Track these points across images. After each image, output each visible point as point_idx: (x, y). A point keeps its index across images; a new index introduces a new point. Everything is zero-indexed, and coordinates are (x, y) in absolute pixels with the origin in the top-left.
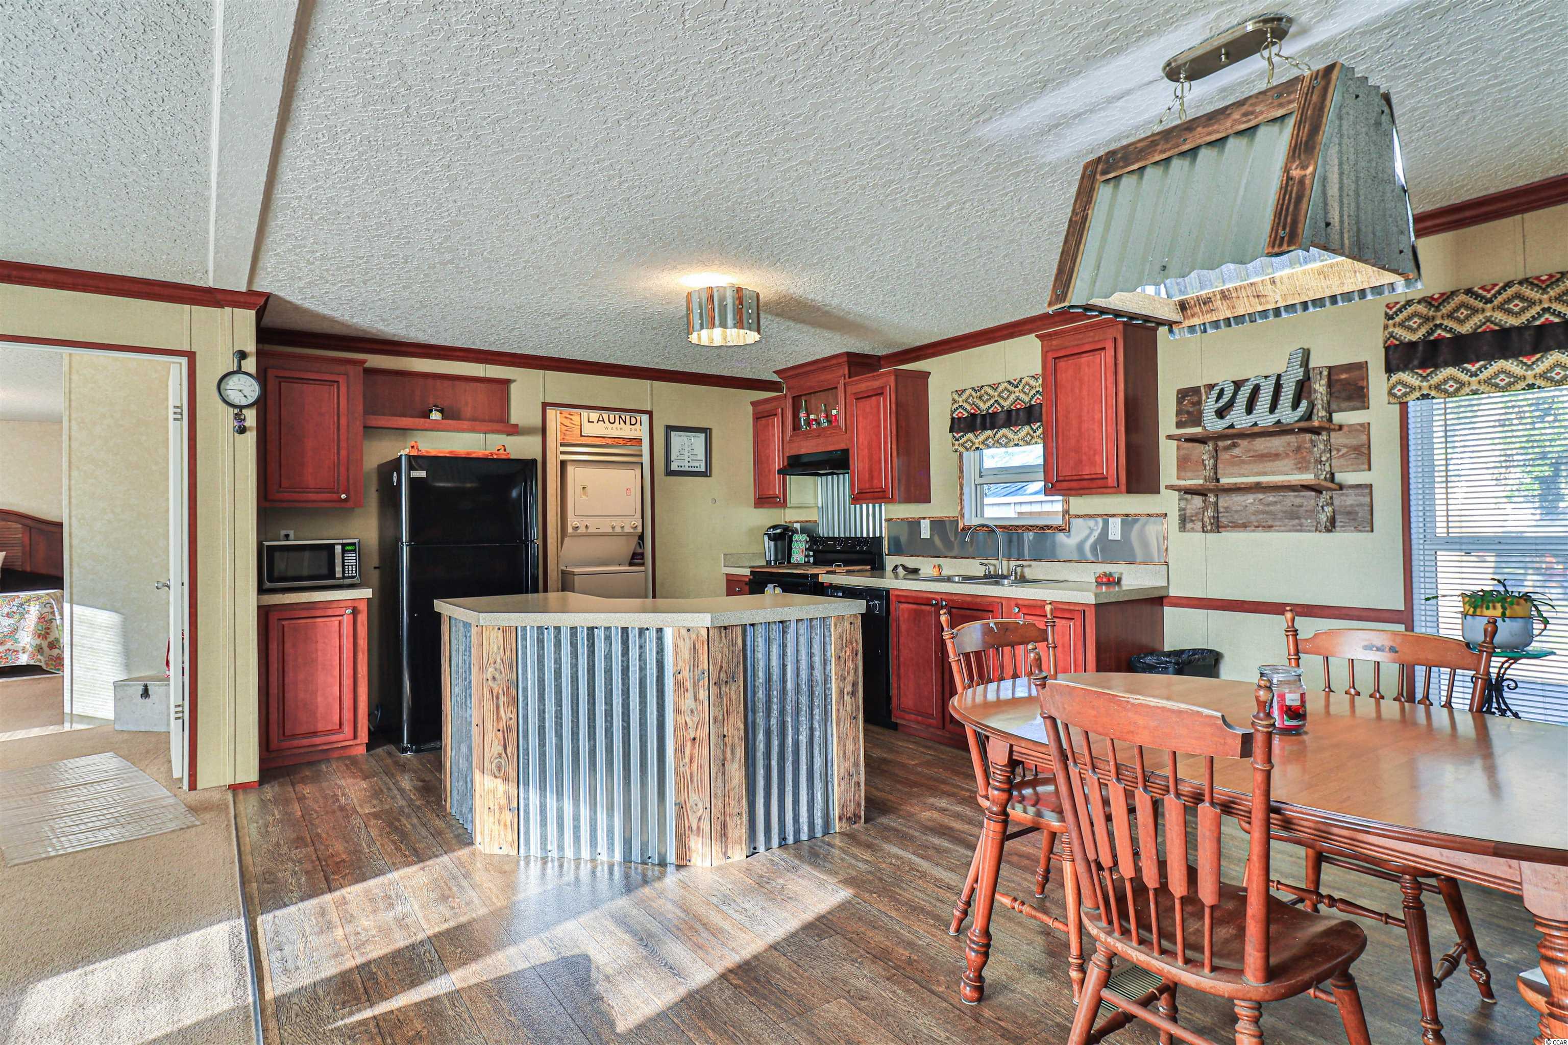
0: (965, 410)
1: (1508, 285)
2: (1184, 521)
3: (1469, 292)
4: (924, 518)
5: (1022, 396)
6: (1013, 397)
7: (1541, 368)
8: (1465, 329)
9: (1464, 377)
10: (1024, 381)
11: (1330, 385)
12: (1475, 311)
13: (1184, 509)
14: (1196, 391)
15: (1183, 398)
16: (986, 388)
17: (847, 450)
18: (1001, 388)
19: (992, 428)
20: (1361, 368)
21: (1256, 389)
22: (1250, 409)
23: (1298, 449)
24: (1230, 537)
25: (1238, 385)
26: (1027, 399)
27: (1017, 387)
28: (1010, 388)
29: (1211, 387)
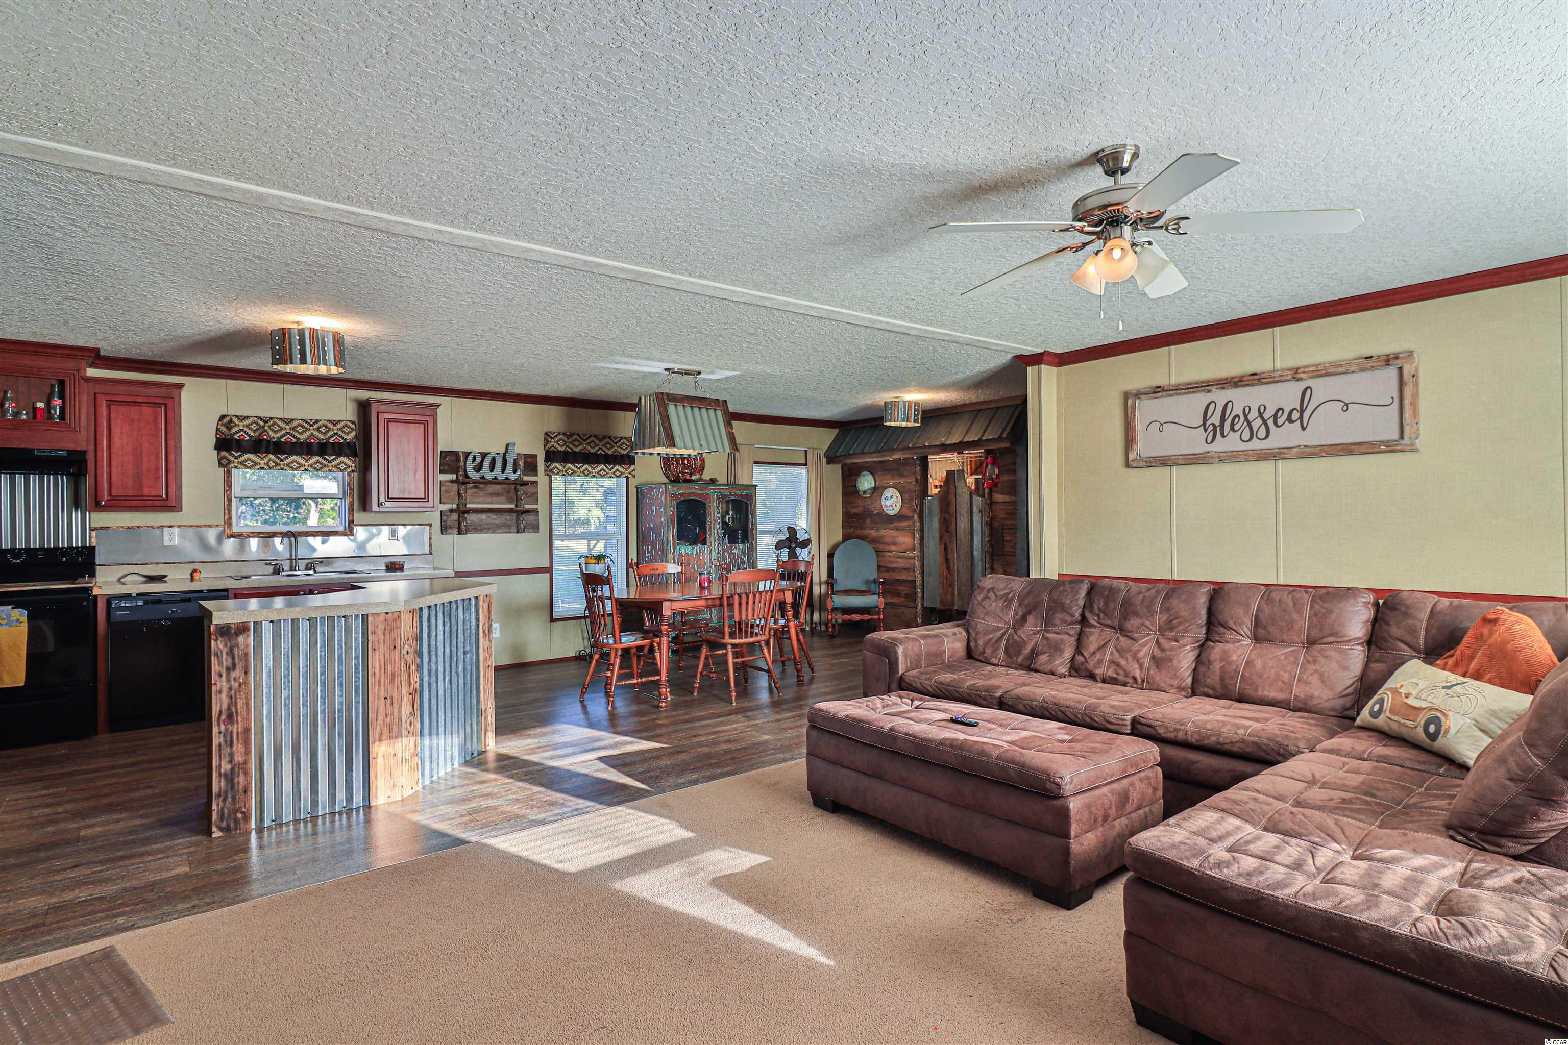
0: (247, 434)
1: (591, 436)
2: (444, 529)
3: (578, 435)
4: (170, 527)
5: (316, 433)
6: (308, 433)
7: (597, 470)
8: (577, 450)
9: (575, 469)
10: (320, 423)
11: (525, 463)
12: (581, 444)
13: (446, 521)
14: (456, 454)
15: (446, 457)
16: (277, 421)
17: (84, 453)
18: (294, 424)
19: (274, 453)
20: (535, 456)
21: (494, 459)
22: (492, 470)
23: (508, 492)
24: (470, 536)
25: (484, 455)
26: (322, 437)
27: (311, 425)
28: (306, 425)
29: (467, 454)
